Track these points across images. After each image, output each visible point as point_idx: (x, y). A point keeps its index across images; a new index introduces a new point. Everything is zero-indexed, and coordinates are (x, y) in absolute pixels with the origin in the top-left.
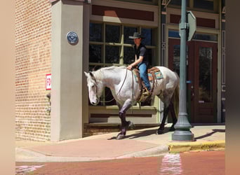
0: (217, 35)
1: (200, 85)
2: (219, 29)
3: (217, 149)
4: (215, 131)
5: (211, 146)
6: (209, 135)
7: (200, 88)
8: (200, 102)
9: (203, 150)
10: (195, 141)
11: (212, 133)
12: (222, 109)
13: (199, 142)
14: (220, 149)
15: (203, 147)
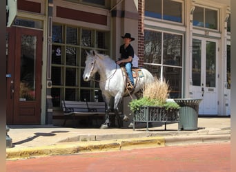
0: (43, 21)
1: (21, 80)
2: (45, 15)
3: (39, 157)
4: (38, 135)
5: (31, 153)
6: (30, 139)
7: (22, 84)
8: (21, 100)
9: (22, 158)
10: (13, 147)
11: (35, 137)
12: (47, 108)
13: (18, 148)
14: (43, 156)
15: (22, 154)
